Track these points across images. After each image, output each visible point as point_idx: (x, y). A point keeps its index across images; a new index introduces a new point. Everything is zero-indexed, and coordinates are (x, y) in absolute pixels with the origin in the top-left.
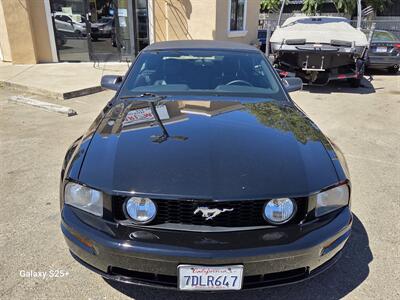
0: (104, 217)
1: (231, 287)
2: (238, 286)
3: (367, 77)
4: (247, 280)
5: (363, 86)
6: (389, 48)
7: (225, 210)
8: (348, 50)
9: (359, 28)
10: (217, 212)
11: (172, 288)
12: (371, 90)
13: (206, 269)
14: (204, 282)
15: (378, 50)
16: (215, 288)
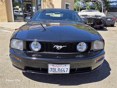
0: (23, 50)
1: (66, 73)
2: (68, 72)
3: (105, 27)
4: (71, 70)
5: (104, 29)
6: (111, 19)
7: (64, 46)
8: (100, 18)
9: (102, 12)
10: (61, 47)
11: (46, 74)
12: (107, 30)
13: (58, 65)
14: (57, 70)
15: (108, 20)
16: (60, 73)
